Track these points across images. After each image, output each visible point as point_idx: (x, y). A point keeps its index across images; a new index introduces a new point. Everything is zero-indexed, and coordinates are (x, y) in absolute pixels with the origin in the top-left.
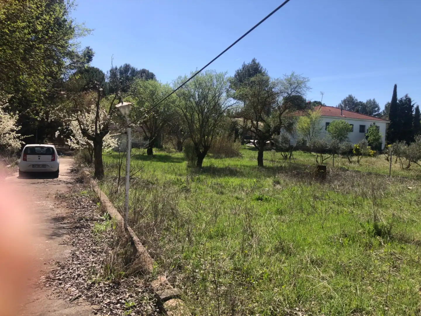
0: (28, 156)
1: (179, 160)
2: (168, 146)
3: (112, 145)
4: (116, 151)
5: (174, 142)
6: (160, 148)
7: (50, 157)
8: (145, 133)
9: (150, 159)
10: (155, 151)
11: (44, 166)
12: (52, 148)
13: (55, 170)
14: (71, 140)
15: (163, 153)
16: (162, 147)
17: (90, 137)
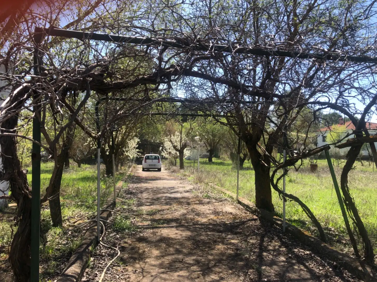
0: (147, 160)
1: (228, 165)
2: (223, 156)
3: (187, 154)
4: (188, 160)
5: (229, 153)
6: (218, 157)
7: (157, 160)
8: (207, 147)
9: (210, 164)
10: (214, 160)
11: (154, 165)
12: (158, 156)
13: (160, 167)
14: (164, 152)
15: (219, 161)
16: (220, 157)
17: (177, 150)
